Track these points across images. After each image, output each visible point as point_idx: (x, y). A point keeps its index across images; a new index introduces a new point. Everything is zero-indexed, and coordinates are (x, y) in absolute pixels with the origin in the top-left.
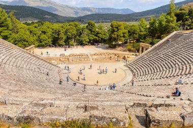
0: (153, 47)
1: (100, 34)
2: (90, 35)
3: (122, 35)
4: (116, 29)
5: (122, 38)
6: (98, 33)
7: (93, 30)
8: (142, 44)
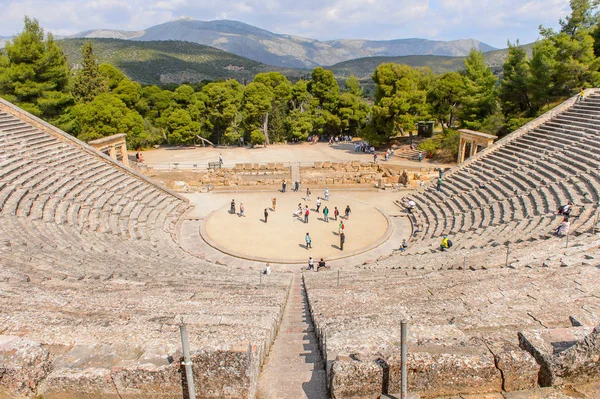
0: (500, 144)
1: (347, 106)
2: (318, 111)
3: (406, 107)
4: (388, 89)
5: (407, 117)
6: (341, 105)
7: (328, 95)
8: (466, 135)
